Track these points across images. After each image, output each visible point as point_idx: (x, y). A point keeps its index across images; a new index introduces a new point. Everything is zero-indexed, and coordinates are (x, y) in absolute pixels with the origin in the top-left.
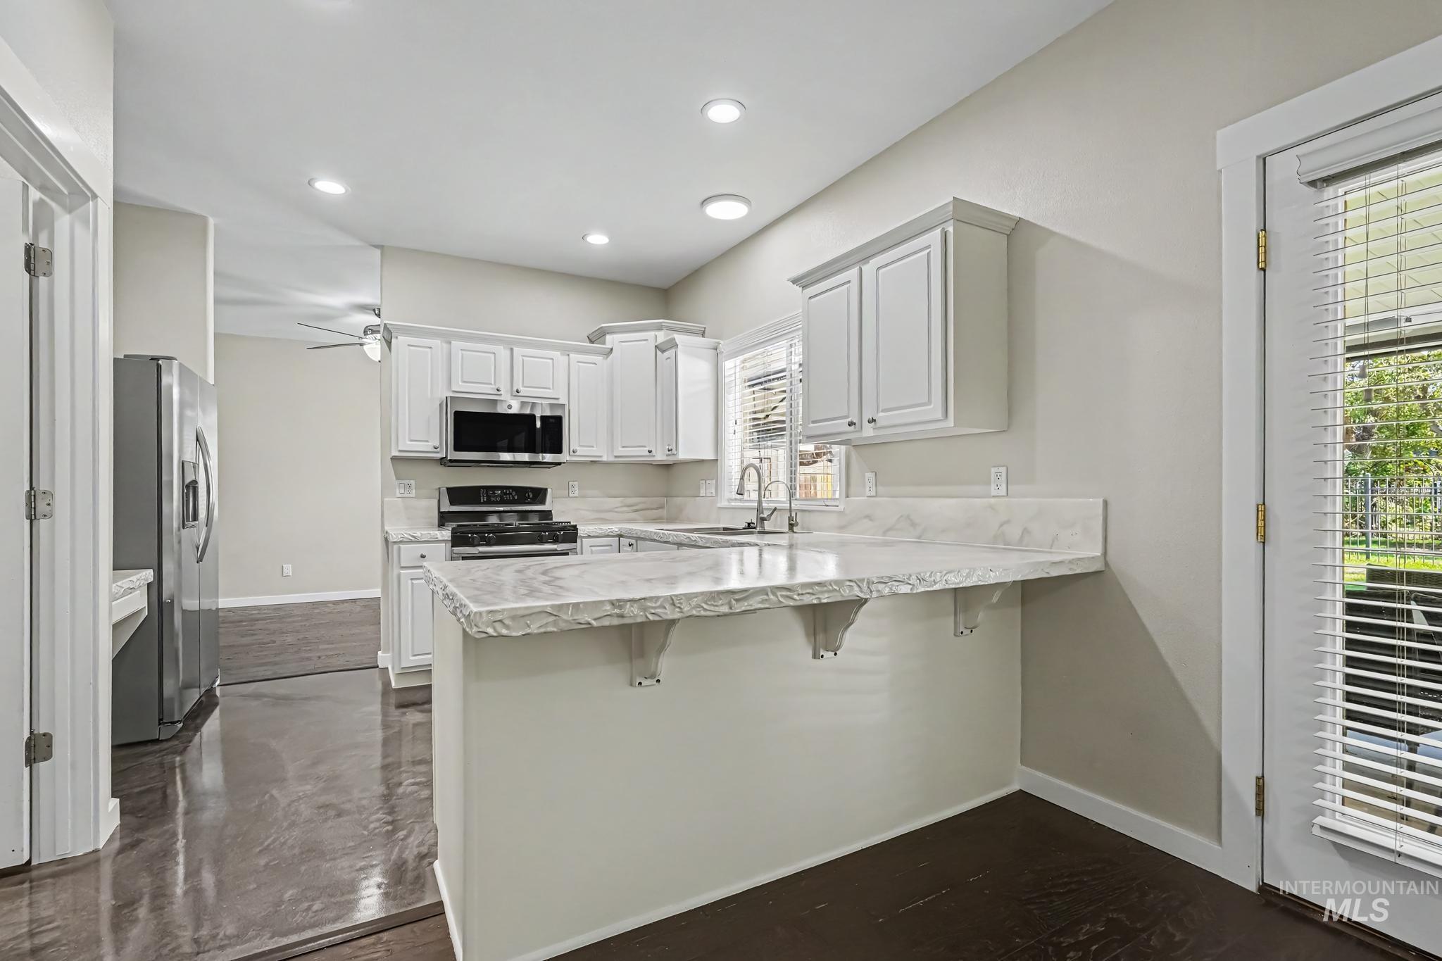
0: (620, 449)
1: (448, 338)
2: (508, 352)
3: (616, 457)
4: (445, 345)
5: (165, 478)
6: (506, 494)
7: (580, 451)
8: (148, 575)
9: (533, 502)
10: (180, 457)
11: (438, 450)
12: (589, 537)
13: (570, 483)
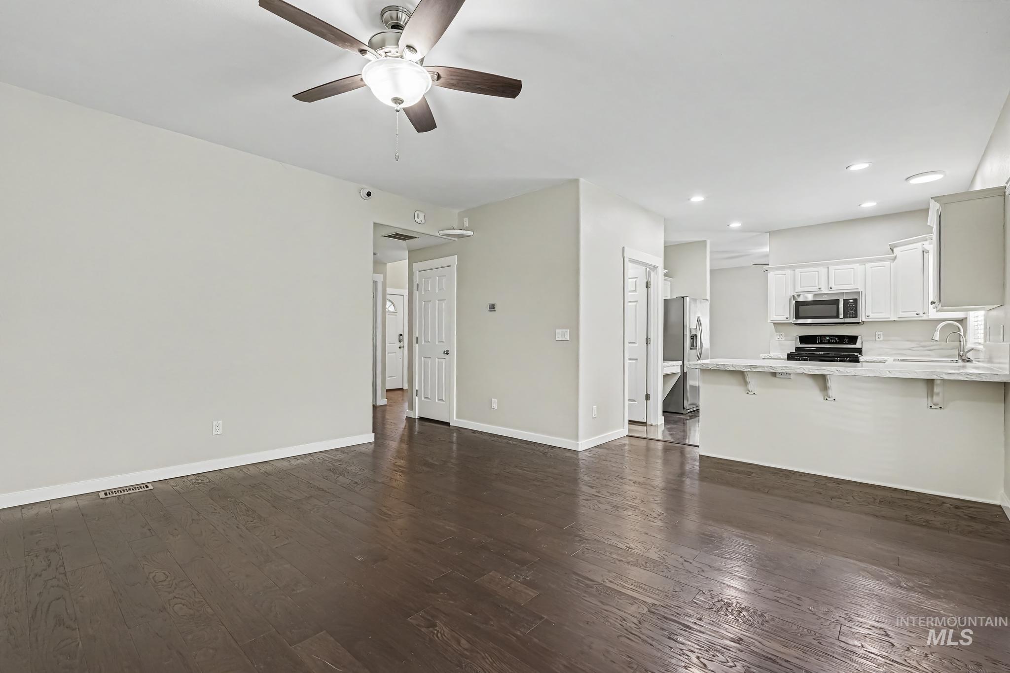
0: (901, 313)
1: (793, 268)
2: (826, 269)
3: (899, 318)
4: (792, 272)
5: (685, 333)
6: (832, 339)
7: (872, 315)
8: (680, 363)
9: (849, 343)
10: (689, 327)
11: (789, 319)
12: (867, 362)
13: (877, 333)
